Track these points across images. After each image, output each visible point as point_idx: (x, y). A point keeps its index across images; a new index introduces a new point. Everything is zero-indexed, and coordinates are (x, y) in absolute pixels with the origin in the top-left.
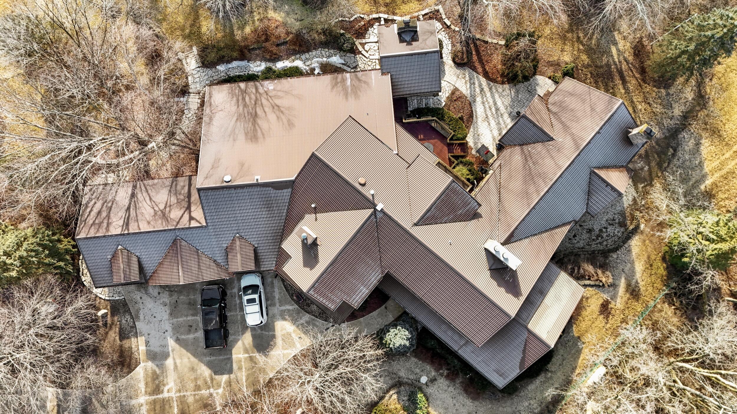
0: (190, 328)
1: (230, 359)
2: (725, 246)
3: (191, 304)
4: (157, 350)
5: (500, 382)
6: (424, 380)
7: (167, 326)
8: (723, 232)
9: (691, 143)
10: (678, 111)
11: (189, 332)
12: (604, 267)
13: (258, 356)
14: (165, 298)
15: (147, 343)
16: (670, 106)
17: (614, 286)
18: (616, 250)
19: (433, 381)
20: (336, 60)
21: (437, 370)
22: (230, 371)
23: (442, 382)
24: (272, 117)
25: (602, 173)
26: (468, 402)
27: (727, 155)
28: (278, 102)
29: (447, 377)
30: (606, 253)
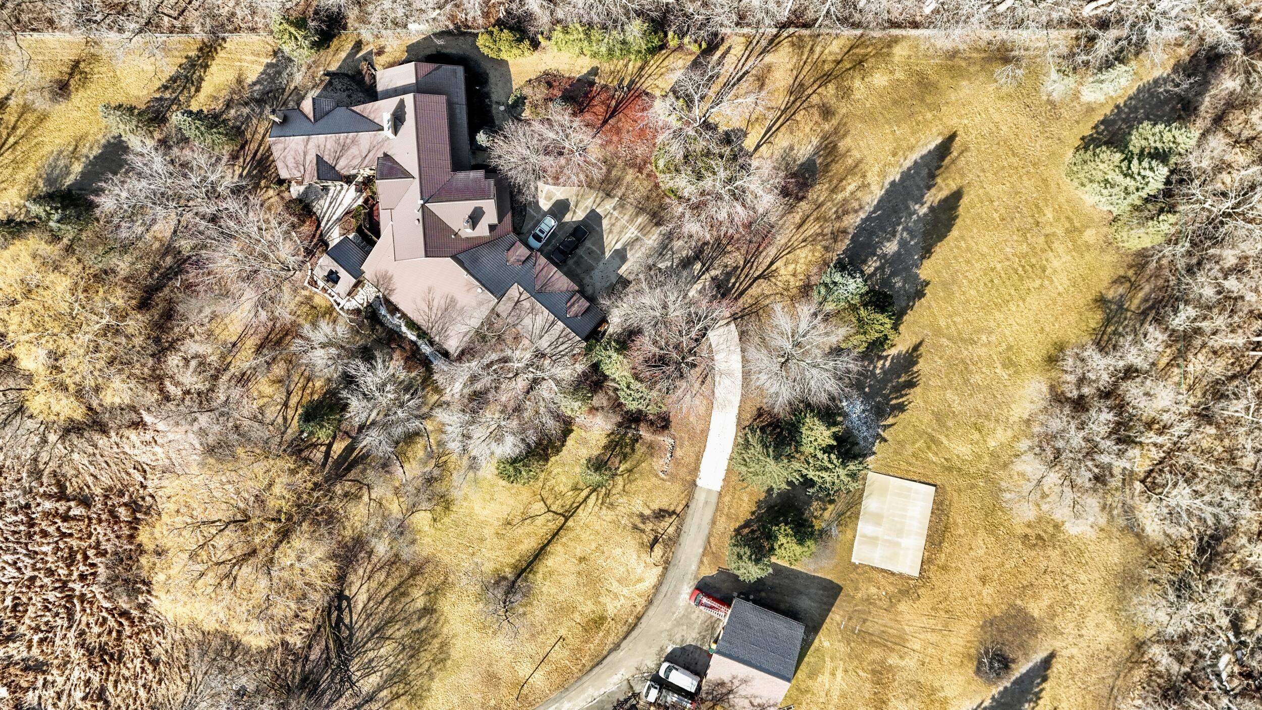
0: (590, 252)
1: (587, 217)
2: (292, 30)
3: (578, 263)
4: (618, 259)
5: (460, 70)
6: (502, 108)
7: (601, 265)
8: (287, 36)
9: (257, 88)
10: (246, 111)
11: (593, 251)
12: (359, 72)
13: (572, 204)
14: (587, 280)
15: (619, 268)
16: (248, 117)
17: (365, 58)
18: (346, 75)
19: (498, 103)
20: (383, 311)
21: (491, 106)
22: (593, 211)
23: (494, 98)
24: (436, 303)
25: (311, 116)
26: (491, 75)
27: (245, 64)
28: (427, 310)
29: (489, 97)
30: (352, 78)
